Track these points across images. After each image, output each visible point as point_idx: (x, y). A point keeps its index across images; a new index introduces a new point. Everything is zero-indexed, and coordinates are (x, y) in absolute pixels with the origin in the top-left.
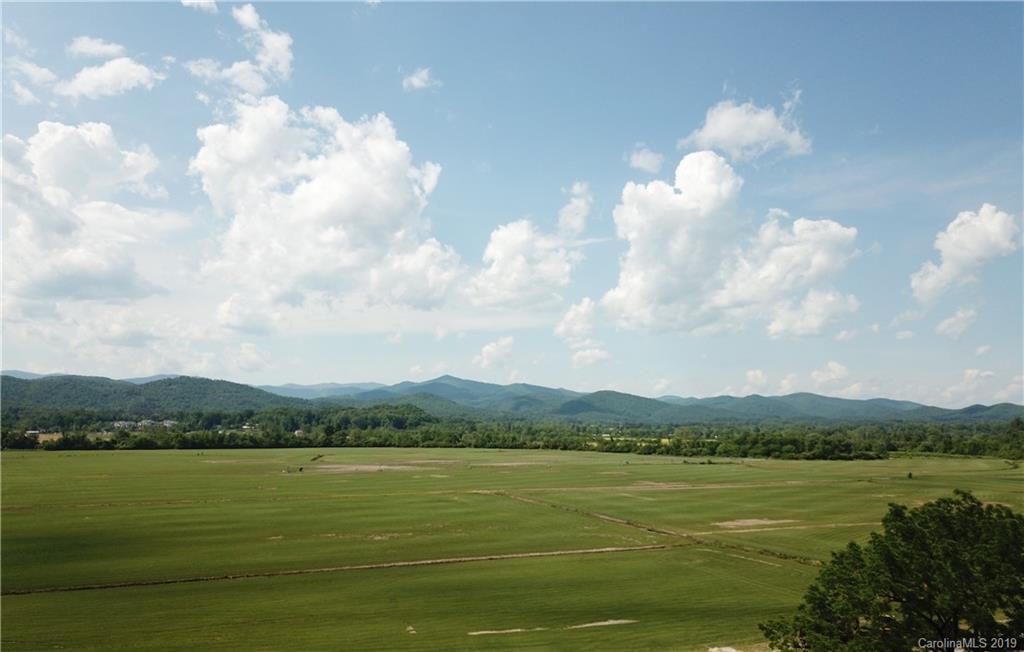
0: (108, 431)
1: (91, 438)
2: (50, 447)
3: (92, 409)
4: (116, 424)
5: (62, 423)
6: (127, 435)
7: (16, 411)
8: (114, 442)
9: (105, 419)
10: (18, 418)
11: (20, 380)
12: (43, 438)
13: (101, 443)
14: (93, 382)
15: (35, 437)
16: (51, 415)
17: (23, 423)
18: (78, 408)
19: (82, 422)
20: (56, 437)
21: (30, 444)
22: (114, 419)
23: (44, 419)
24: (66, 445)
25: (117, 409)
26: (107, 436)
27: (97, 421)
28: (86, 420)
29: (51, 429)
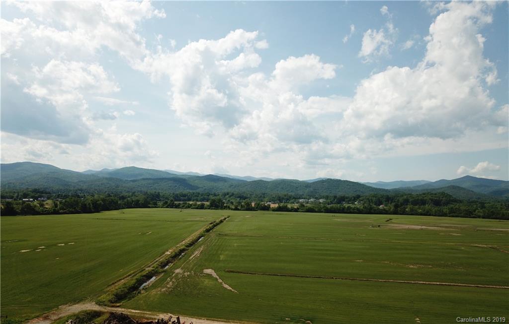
0: (297, 203)
1: (289, 206)
2: (274, 210)
3: (291, 193)
4: (300, 200)
5: (280, 200)
6: (304, 206)
7: (264, 194)
8: (298, 209)
9: (296, 198)
10: (264, 197)
11: (265, 181)
12: (272, 206)
13: (292, 209)
14: (292, 182)
15: (269, 205)
16: (276, 196)
17: (266, 199)
18: (286, 193)
19: (287, 199)
20: (276, 205)
21: (266, 208)
22: (300, 198)
23: (273, 197)
24: (279, 209)
25: (301, 193)
26: (296, 206)
27: (293, 199)
28: (288, 199)
29: (276, 202)
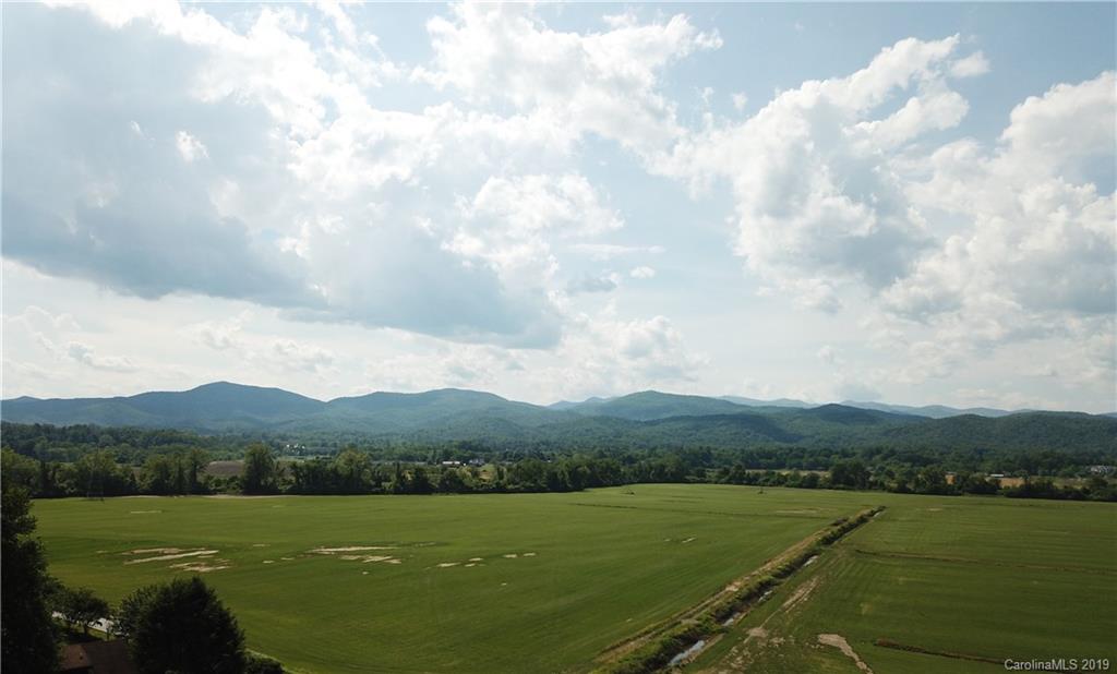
0: (1082, 476)
1: (1058, 484)
2: (1012, 494)
3: (1065, 450)
4: (1094, 469)
5: (1028, 466)
6: (1104, 484)
7: (981, 453)
8: (1086, 491)
9: (1080, 463)
10: (982, 460)
11: (985, 419)
12: (1006, 482)
13: (1070, 493)
14: (1066, 419)
15: (997, 482)
16: (1016, 457)
17: (988, 465)
18: (1046, 449)
19: (1052, 466)
20: (1019, 482)
21: (991, 490)
22: (1091, 463)
23: (1008, 461)
24: (1027, 492)
25: (1096, 450)
26: (1079, 483)
27: (1069, 465)
28: (1055, 464)
29: (1016, 473)
